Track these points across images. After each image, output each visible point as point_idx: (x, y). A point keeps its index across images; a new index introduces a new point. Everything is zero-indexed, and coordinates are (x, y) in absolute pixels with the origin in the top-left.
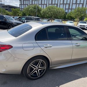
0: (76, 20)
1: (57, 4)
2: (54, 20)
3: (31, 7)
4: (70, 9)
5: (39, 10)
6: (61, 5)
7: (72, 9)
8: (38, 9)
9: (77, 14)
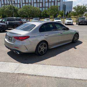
0: (51, 17)
1: (31, 3)
2: (32, 19)
3: (6, 8)
4: (44, 7)
5: (16, 11)
6: (34, 4)
7: (45, 7)
8: (14, 9)
9: (52, 12)
